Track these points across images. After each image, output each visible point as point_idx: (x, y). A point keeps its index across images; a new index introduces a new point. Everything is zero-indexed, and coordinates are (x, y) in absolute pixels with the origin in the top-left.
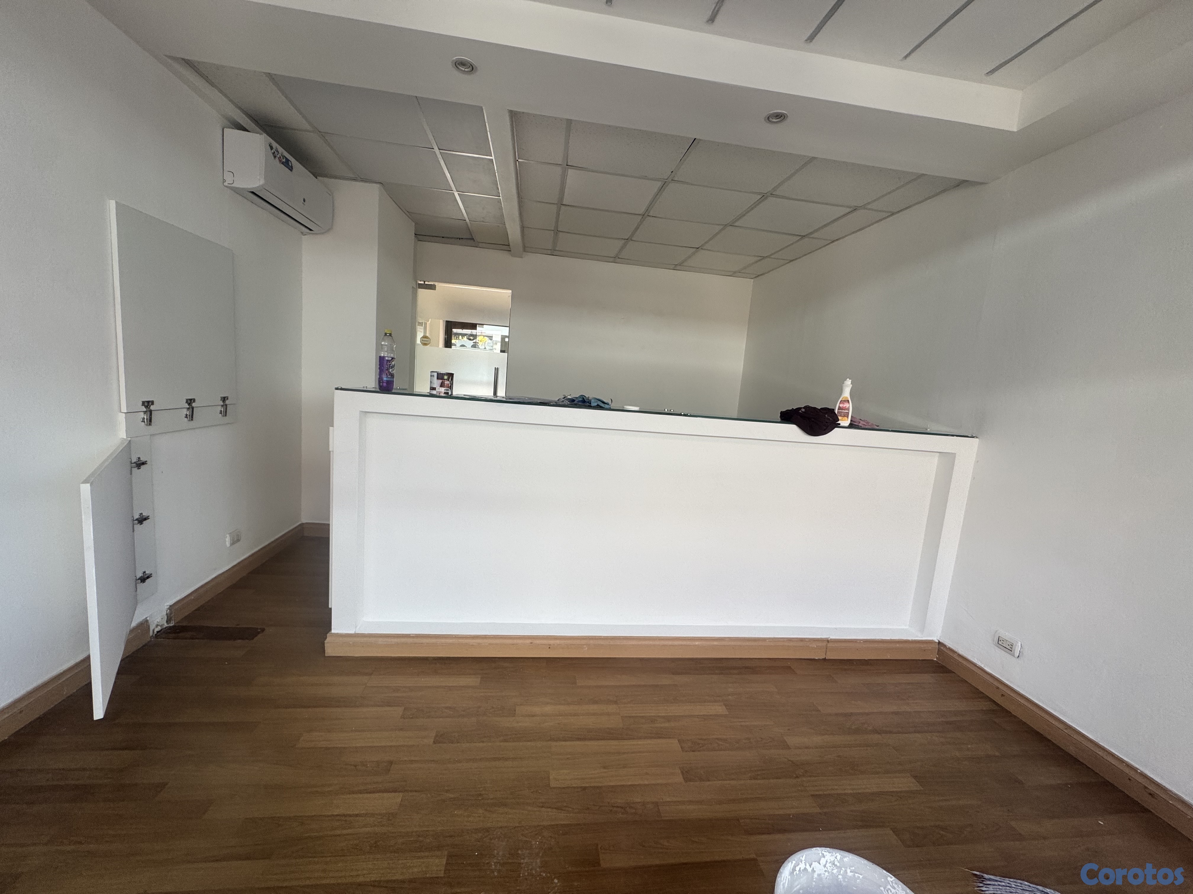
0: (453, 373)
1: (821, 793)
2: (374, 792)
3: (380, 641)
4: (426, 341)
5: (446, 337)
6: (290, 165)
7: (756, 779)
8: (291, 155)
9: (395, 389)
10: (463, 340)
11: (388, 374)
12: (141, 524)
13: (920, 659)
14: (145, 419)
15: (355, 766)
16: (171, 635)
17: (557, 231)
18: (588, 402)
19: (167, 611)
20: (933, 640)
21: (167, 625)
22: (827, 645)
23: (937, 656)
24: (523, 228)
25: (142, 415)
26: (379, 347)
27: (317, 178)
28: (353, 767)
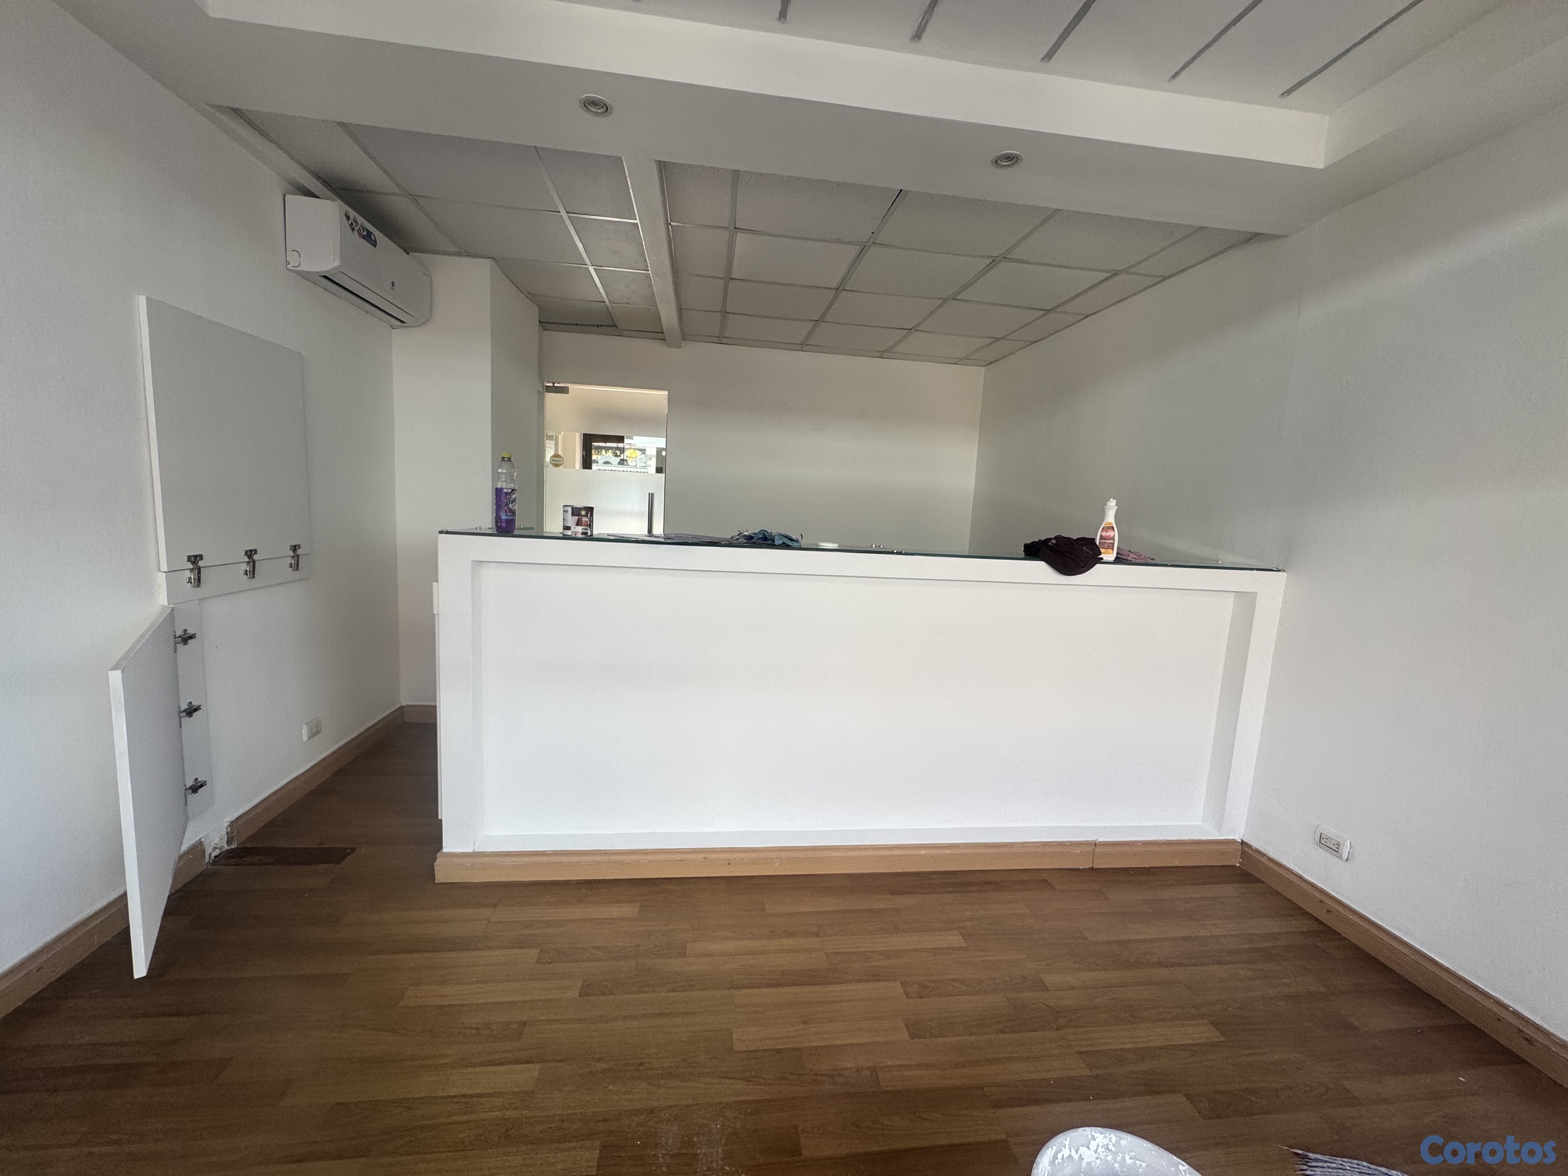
0: (593, 506)
1: (1091, 1049)
2: (501, 1064)
3: (507, 861)
4: (557, 460)
5: (584, 453)
6: (373, 238)
7: (1004, 1033)
8: (375, 226)
9: (518, 529)
10: (607, 455)
11: (508, 511)
12: (191, 716)
13: (1218, 865)
14: (191, 579)
15: (477, 1029)
16: (233, 860)
17: (724, 313)
18: (771, 539)
19: (227, 829)
20: (1234, 839)
21: (228, 848)
22: (1094, 849)
23: (1241, 860)
24: (680, 310)
25: (188, 574)
26: (496, 476)
27: (408, 254)
28: (474, 1031)
